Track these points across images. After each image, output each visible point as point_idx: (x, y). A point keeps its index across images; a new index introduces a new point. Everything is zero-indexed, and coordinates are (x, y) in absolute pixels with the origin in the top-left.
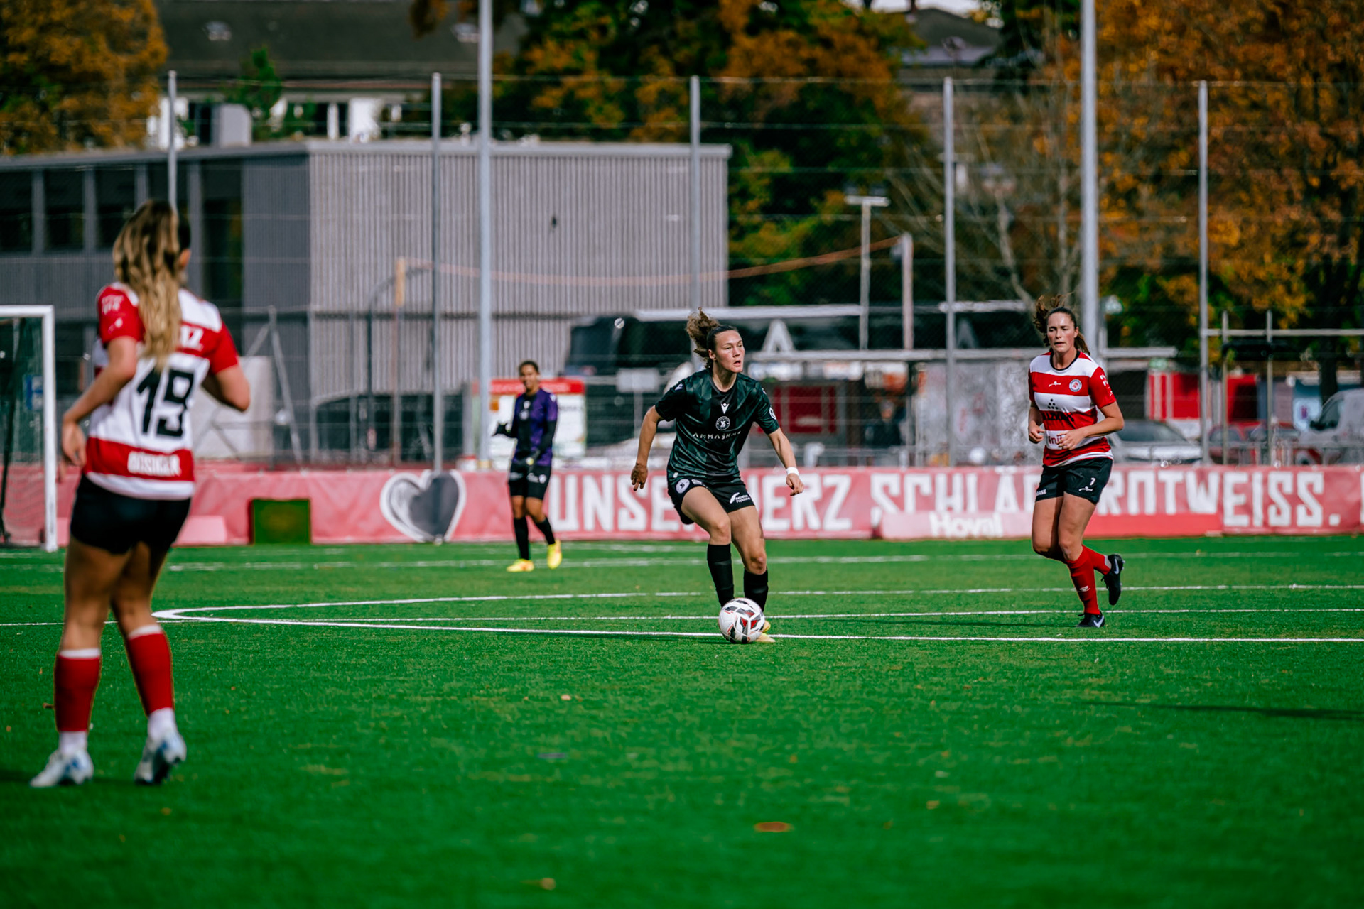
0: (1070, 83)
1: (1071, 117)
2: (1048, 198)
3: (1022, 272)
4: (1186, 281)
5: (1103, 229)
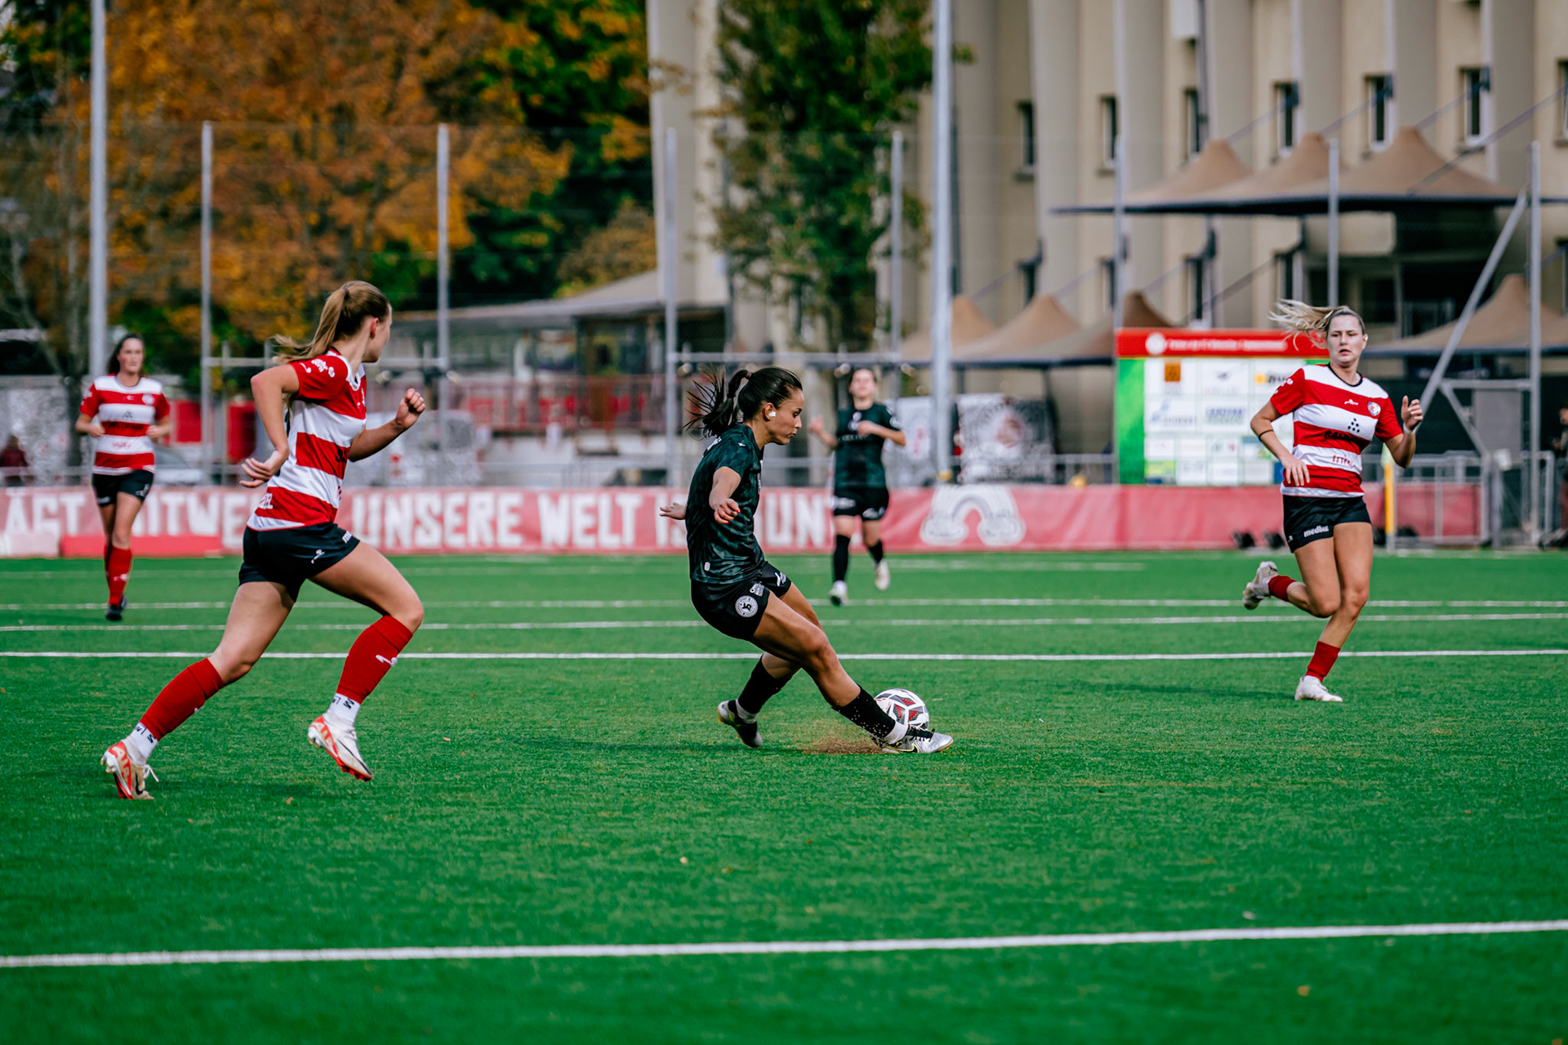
0: (80, 123)
1: (80, 155)
2: (59, 234)
3: (33, 303)
4: (190, 312)
5: (112, 264)
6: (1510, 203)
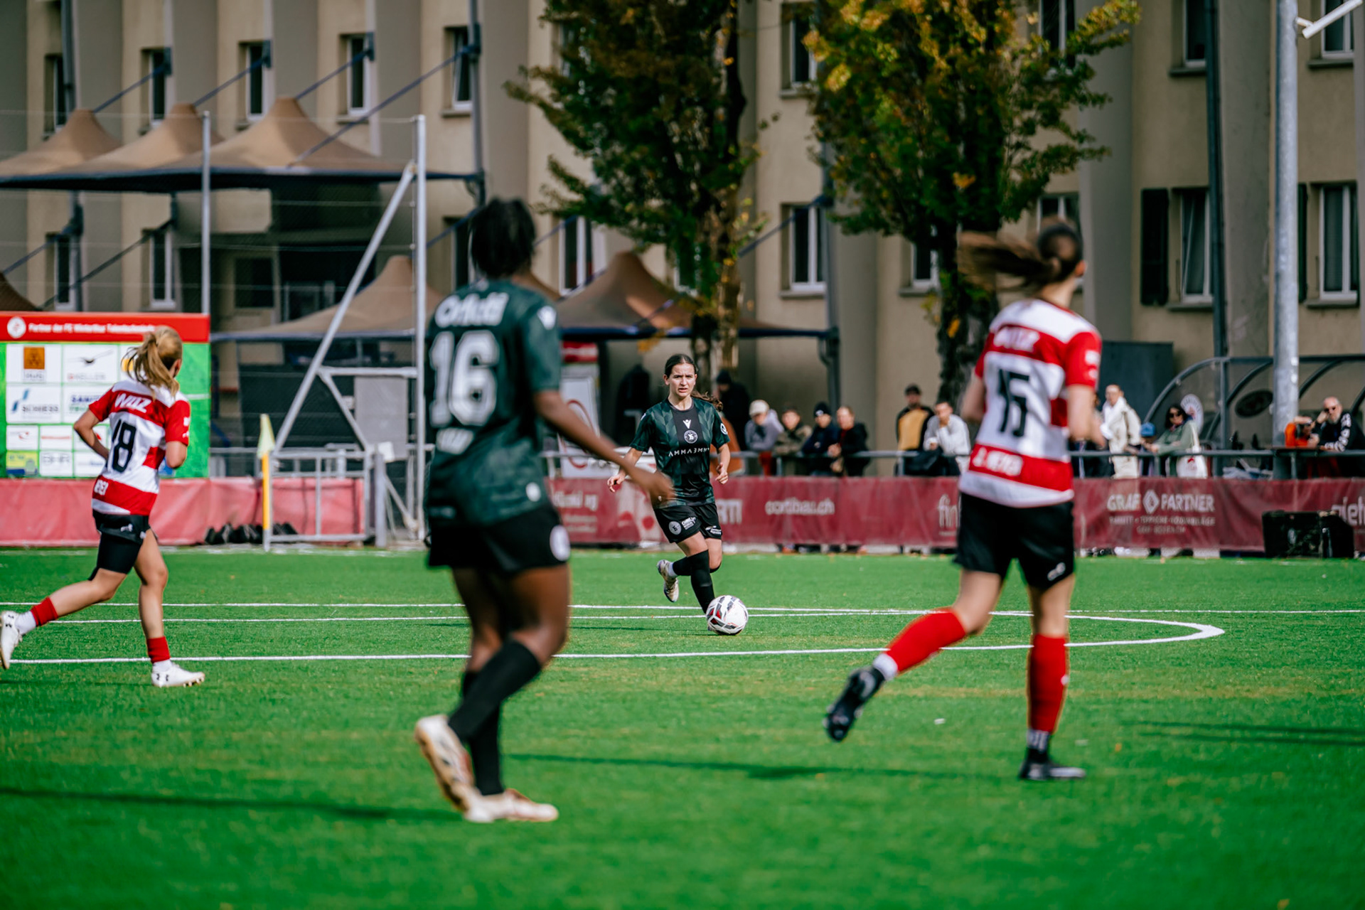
6: (395, 178)
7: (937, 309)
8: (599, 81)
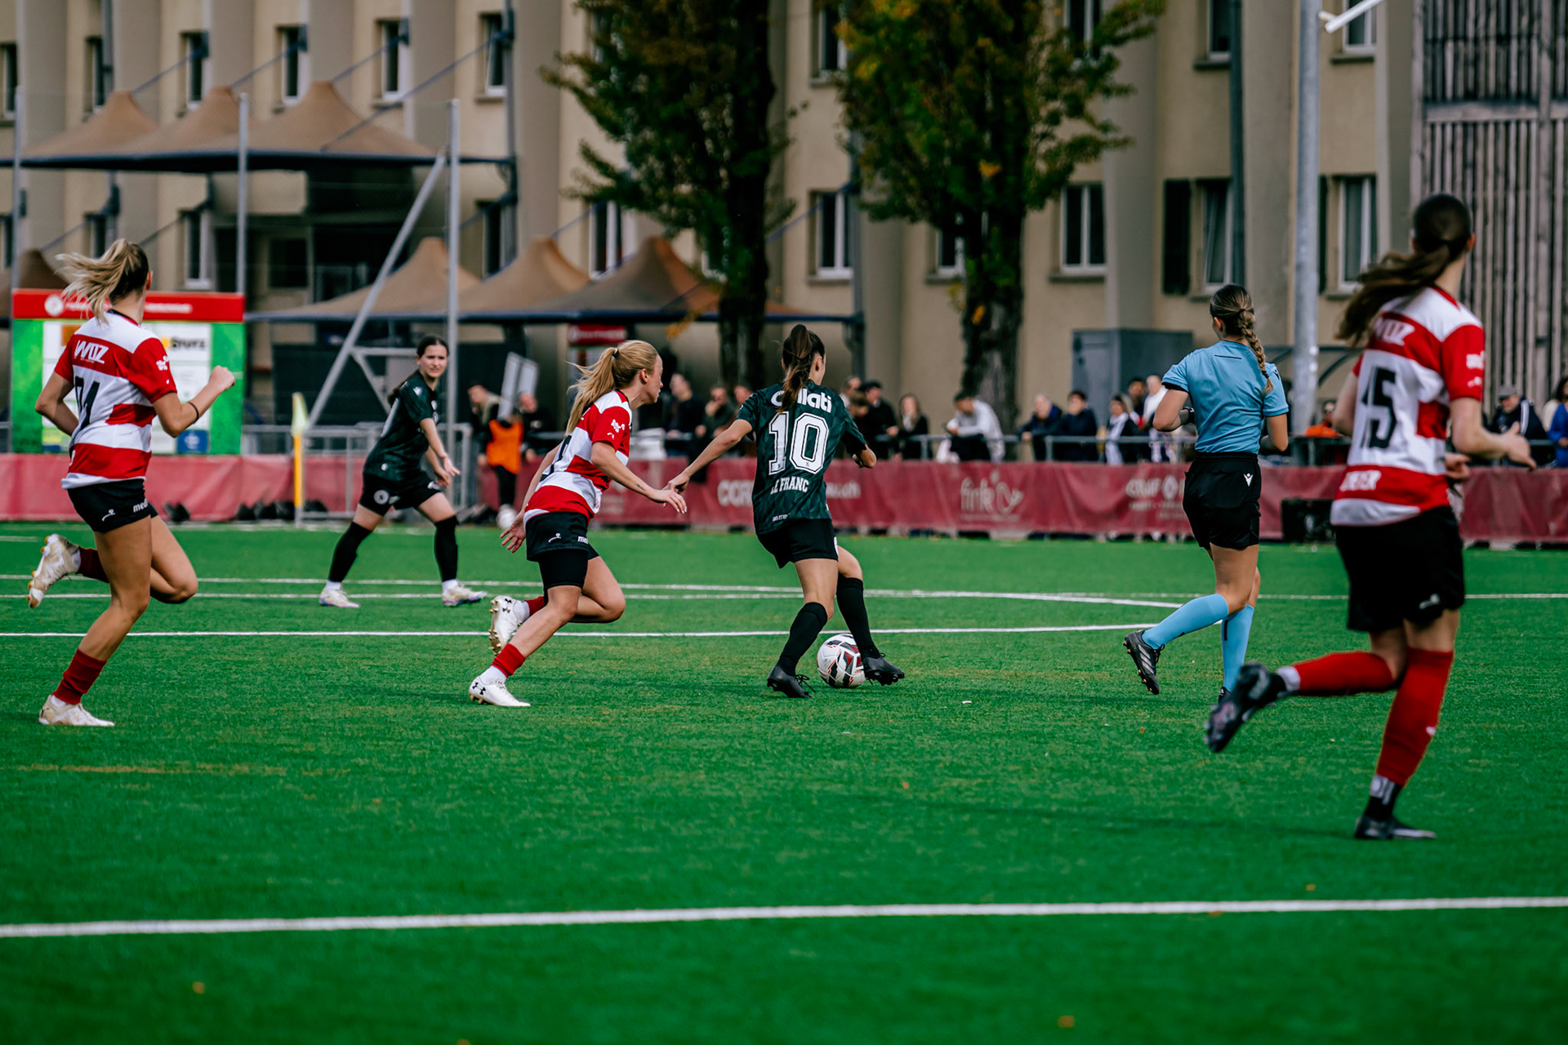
6: (430, 163)
7: (962, 296)
8: (631, 67)
